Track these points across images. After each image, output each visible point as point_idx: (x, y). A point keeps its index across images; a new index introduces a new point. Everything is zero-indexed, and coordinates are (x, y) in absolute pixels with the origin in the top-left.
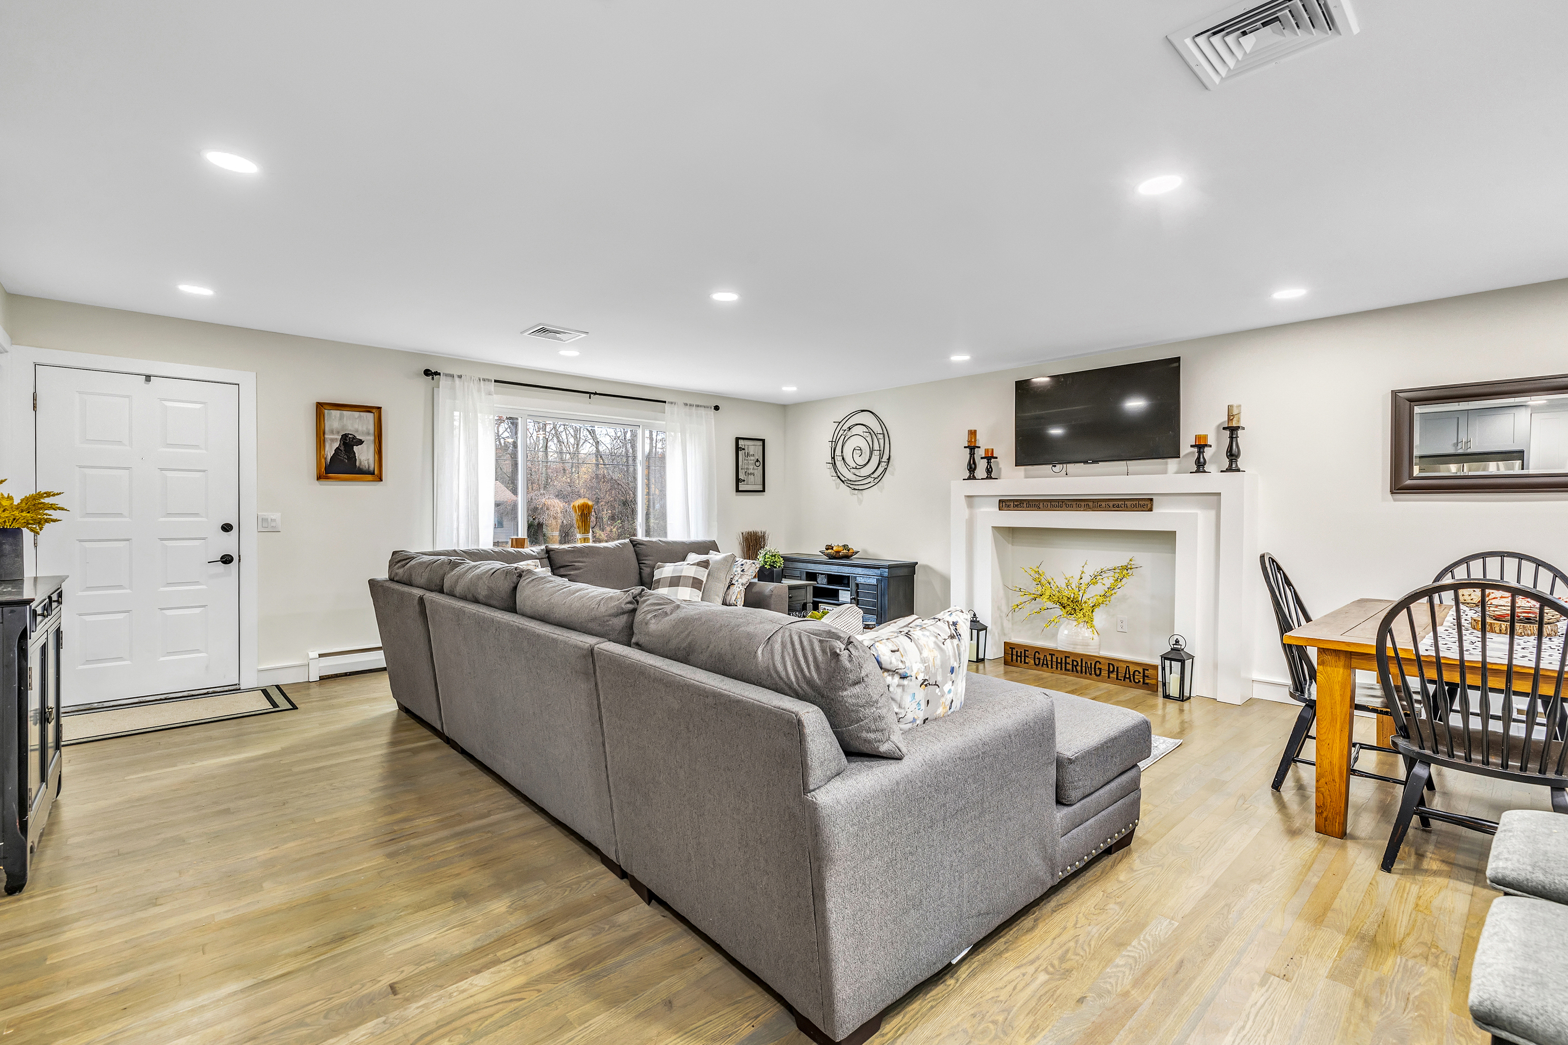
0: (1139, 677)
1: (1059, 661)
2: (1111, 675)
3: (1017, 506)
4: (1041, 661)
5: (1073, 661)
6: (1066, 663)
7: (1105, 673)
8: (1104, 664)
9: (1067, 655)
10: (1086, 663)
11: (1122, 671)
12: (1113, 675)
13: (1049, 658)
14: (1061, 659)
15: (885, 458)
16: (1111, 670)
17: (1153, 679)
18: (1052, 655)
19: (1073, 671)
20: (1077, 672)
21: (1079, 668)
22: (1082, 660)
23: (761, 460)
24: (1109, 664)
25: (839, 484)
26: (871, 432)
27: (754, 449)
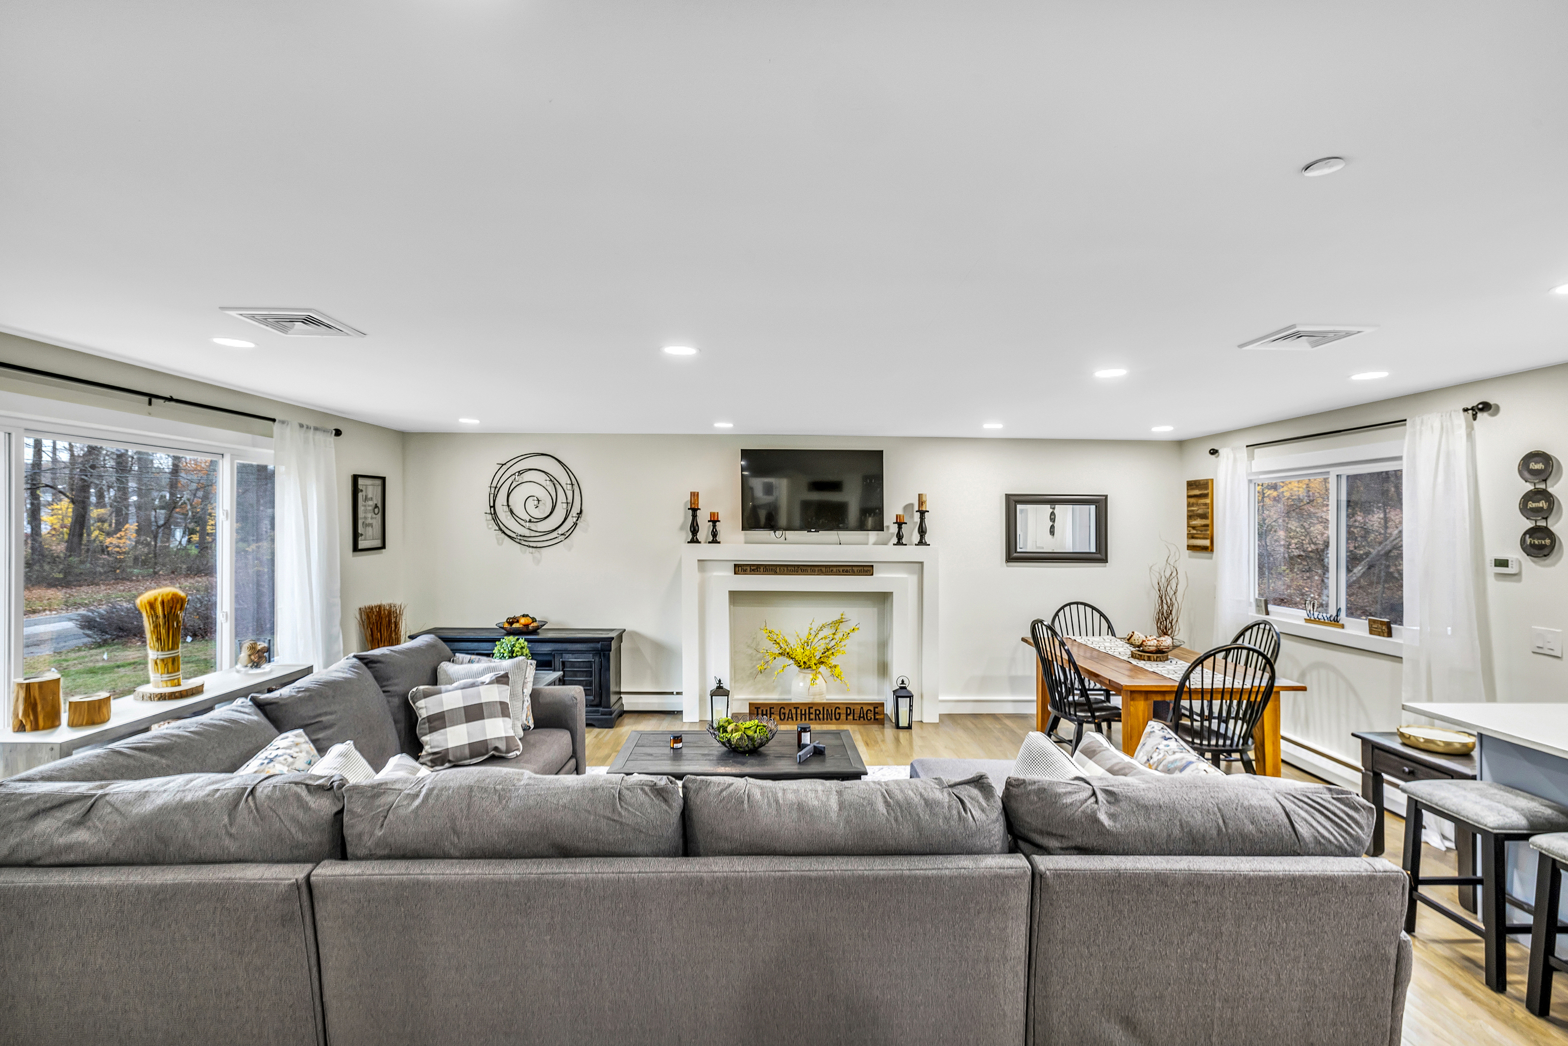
0: (871, 715)
1: (803, 712)
2: (849, 717)
3: (753, 570)
4: (787, 716)
5: (816, 710)
6: (810, 713)
7: (843, 717)
8: (843, 709)
9: (810, 706)
10: (827, 710)
11: (857, 712)
12: (851, 717)
13: (794, 711)
14: (805, 710)
15: (574, 512)
16: (849, 712)
17: (880, 714)
18: (796, 708)
19: (816, 719)
20: (820, 719)
21: (821, 716)
22: (823, 708)
23: (380, 505)
24: (847, 708)
25: (503, 540)
26: (554, 481)
27: (370, 489)
